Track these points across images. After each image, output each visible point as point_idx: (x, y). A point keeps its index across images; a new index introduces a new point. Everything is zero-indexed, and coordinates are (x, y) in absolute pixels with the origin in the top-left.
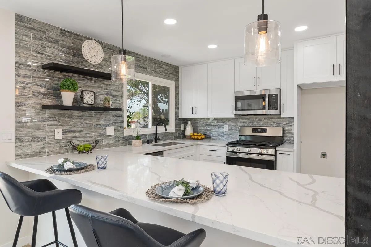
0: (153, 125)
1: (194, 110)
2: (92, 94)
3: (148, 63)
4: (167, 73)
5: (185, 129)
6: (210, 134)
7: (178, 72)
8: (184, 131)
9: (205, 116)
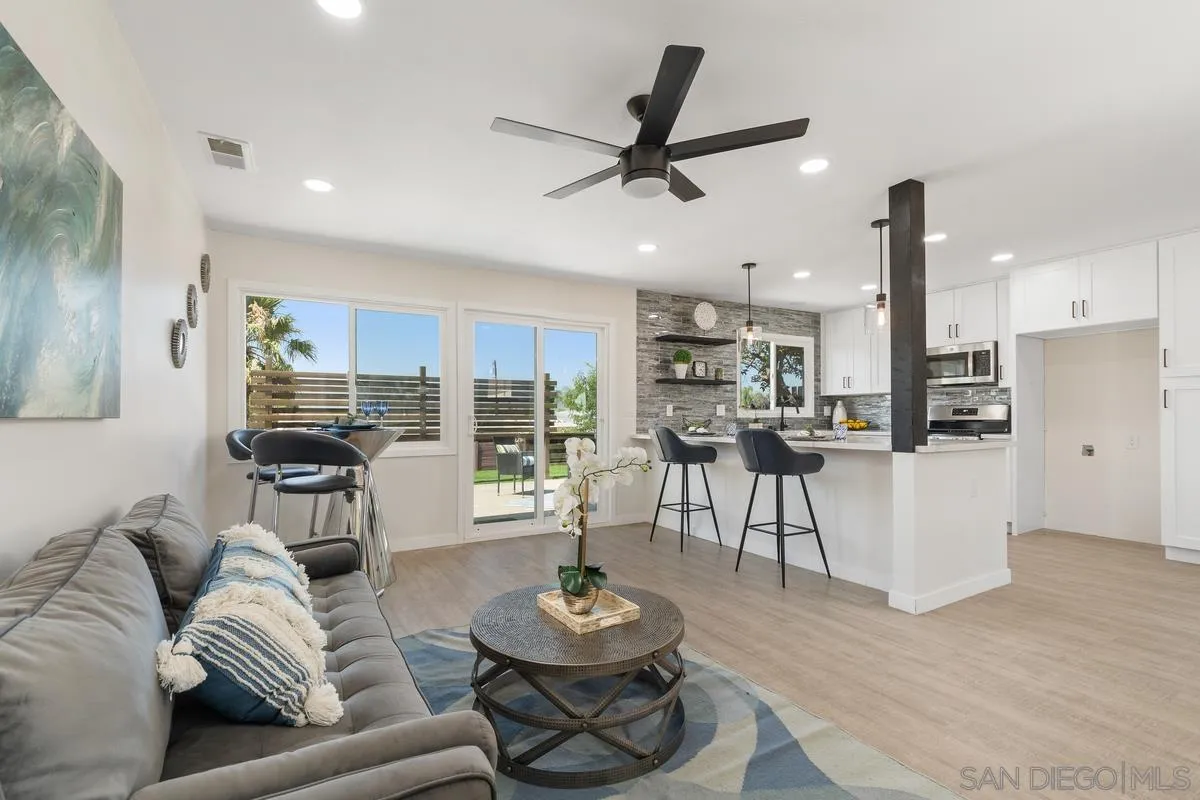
0: (778, 405)
1: (847, 381)
2: (703, 365)
3: (769, 316)
4: (800, 327)
5: (832, 413)
6: (879, 422)
7: (819, 323)
8: (831, 417)
9: (867, 391)
